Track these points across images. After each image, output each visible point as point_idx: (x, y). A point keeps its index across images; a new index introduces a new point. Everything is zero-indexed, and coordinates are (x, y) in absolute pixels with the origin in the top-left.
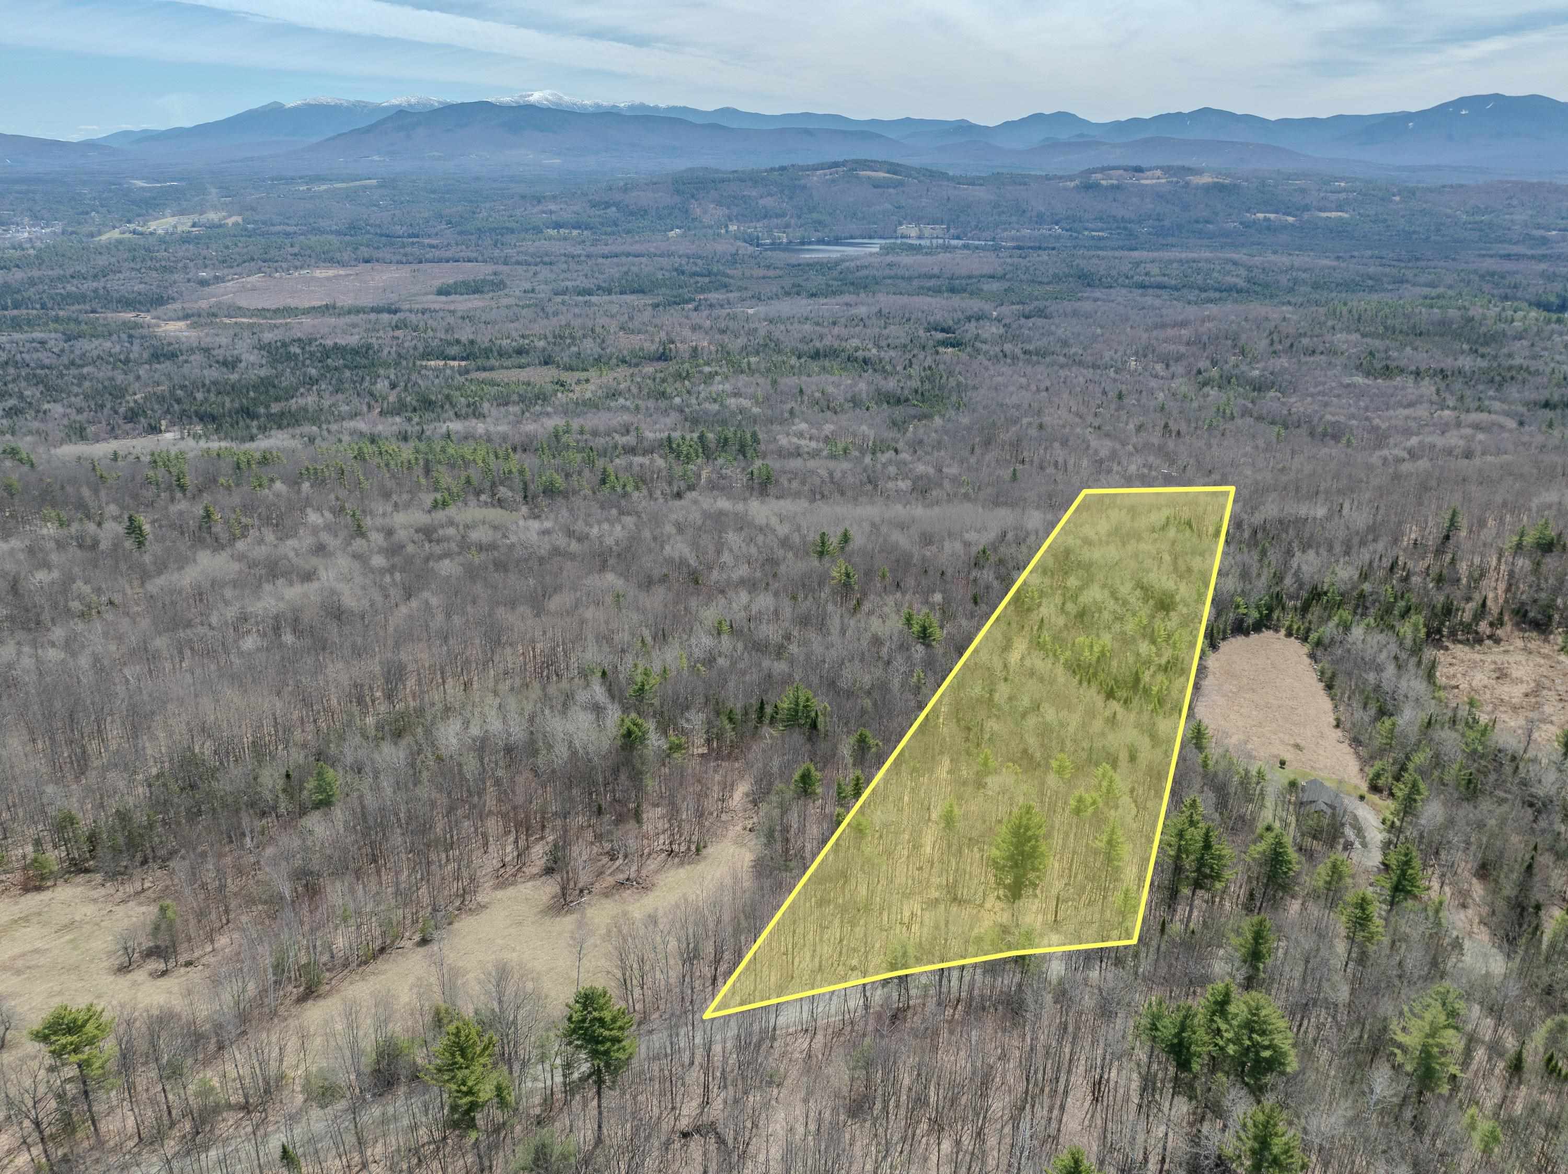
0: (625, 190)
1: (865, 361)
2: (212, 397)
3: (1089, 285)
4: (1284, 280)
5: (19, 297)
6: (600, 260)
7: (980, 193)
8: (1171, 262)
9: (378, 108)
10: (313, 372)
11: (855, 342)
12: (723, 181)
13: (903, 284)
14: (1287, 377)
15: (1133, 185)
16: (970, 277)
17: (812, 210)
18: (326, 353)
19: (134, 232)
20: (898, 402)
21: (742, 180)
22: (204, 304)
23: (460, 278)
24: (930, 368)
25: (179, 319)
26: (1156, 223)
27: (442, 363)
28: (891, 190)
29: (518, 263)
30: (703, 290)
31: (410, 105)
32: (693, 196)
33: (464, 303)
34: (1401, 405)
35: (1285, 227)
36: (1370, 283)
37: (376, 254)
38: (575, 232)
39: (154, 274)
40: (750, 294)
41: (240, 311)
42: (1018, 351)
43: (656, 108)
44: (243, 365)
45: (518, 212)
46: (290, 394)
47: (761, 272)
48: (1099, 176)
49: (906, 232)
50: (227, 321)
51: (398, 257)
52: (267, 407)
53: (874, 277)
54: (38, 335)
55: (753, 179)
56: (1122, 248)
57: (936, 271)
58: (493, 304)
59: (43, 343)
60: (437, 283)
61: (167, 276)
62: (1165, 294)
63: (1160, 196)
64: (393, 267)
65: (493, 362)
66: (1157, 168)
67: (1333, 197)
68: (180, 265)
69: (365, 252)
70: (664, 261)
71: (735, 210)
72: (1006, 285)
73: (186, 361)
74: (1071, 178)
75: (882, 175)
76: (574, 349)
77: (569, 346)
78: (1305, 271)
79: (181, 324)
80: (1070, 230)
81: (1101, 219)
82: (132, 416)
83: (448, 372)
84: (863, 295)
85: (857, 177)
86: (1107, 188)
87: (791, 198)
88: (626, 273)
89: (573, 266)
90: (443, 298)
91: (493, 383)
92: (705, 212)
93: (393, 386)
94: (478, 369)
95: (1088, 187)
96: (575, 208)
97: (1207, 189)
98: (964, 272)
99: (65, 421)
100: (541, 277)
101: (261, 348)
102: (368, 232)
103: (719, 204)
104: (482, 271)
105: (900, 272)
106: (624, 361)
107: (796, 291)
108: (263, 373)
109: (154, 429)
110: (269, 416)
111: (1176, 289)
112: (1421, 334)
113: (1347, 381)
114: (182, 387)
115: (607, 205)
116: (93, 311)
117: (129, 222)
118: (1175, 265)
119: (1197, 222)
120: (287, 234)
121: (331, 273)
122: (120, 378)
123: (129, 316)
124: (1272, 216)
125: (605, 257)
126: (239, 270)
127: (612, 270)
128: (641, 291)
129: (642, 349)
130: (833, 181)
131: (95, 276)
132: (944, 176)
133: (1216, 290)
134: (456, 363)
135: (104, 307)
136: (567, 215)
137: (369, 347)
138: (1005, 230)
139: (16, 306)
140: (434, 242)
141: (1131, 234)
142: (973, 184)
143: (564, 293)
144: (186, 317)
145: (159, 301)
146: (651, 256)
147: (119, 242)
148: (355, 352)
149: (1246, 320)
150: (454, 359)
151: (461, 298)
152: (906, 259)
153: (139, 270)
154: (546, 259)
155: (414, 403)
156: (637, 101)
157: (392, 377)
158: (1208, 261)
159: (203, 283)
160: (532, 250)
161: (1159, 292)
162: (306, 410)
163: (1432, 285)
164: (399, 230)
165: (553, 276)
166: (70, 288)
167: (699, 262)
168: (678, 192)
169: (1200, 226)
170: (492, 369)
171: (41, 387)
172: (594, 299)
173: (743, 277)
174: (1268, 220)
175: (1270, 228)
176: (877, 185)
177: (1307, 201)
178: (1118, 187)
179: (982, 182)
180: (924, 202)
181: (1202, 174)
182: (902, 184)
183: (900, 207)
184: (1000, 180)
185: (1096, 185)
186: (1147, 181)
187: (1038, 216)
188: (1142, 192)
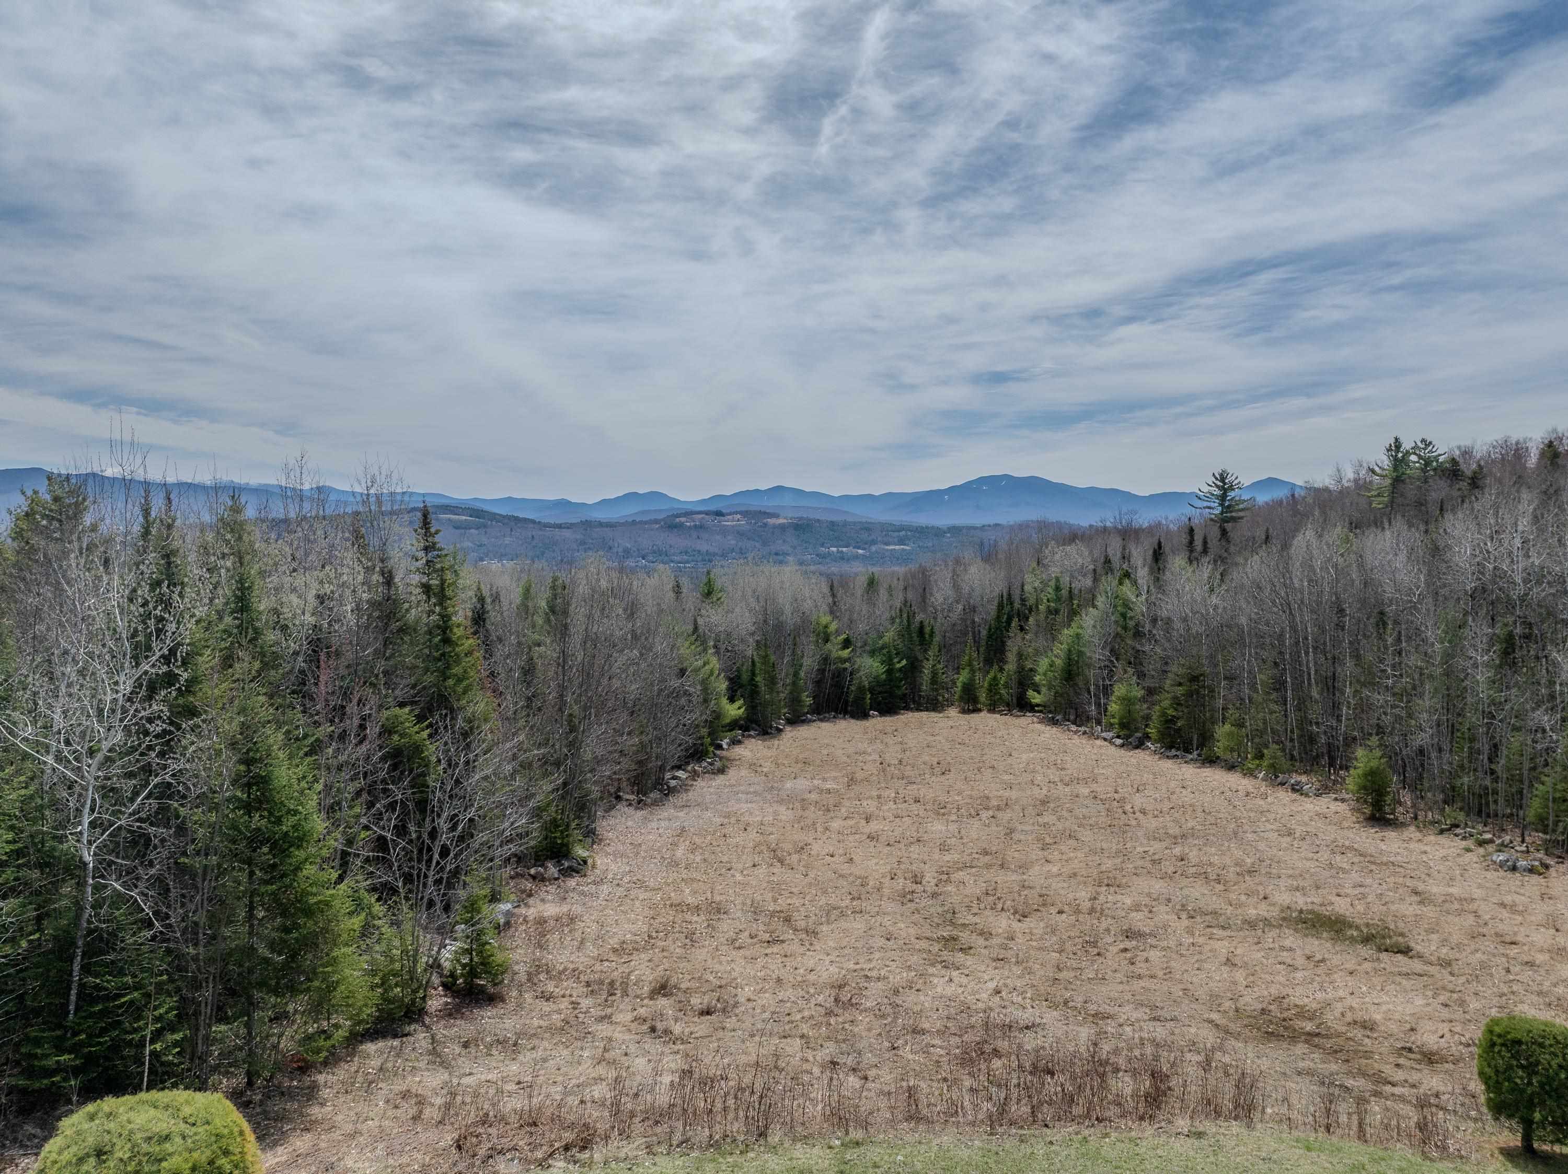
7: (567, 533)
15: (714, 526)
26: (740, 556)
28: (473, 531)
35: (857, 557)
48: (683, 519)
63: (740, 534)
66: (736, 513)
75: (462, 518)
80: (657, 562)
81: (686, 553)
85: (439, 521)
86: (690, 527)
95: (674, 528)
97: (784, 528)
119: (776, 554)
124: (844, 549)
142: (559, 528)
169: (780, 558)
174: (842, 552)
175: (842, 557)
176: (458, 526)
177: (873, 537)
178: (701, 527)
179: (569, 526)
180: (507, 540)
181: (776, 516)
182: (485, 526)
183: (481, 546)
184: (587, 525)
185: (680, 526)
186: (728, 522)
187: (624, 551)
188: (724, 531)
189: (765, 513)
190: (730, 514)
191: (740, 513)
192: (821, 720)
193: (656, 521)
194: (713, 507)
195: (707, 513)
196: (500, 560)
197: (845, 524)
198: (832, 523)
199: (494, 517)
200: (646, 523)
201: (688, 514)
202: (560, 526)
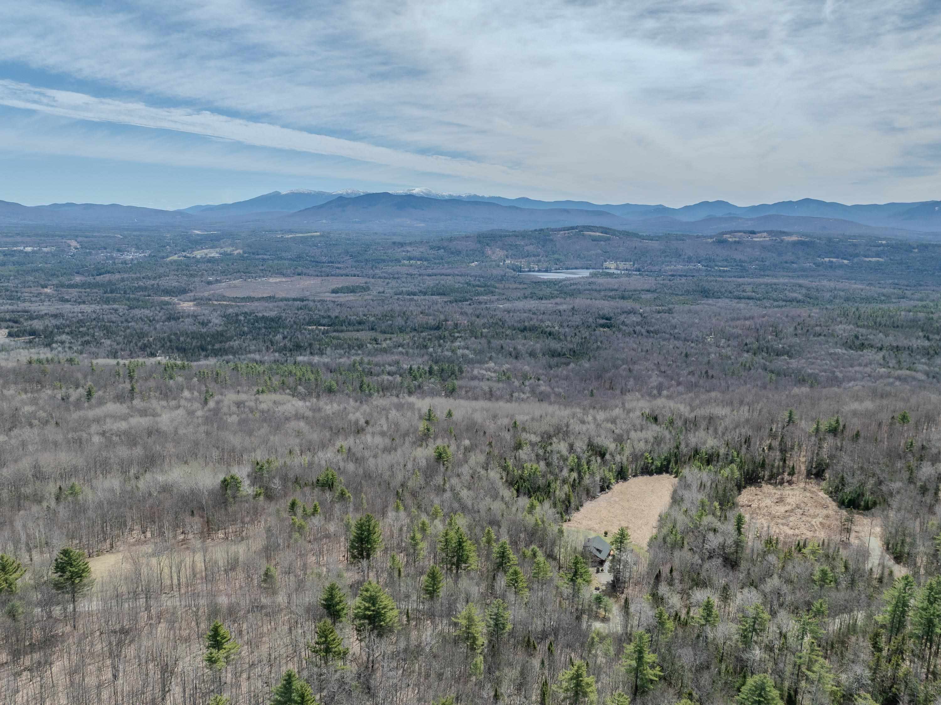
0: (451, 240)
1: (550, 334)
2: (189, 340)
3: (706, 297)
4: (828, 295)
5: (114, 287)
6: (426, 277)
7: (655, 244)
8: (760, 284)
9: (330, 195)
10: (246, 329)
11: (548, 323)
12: (506, 236)
13: (595, 294)
14: (797, 348)
15: (748, 241)
16: (635, 291)
17: (554, 253)
18: (257, 320)
19: (185, 257)
20: (559, 355)
21: (516, 236)
22: (206, 294)
23: (347, 284)
24: (585, 338)
25: (191, 301)
26: (761, 263)
27: (314, 327)
28: (602, 243)
29: (380, 278)
30: (479, 294)
31: (348, 194)
32: (487, 245)
33: (343, 298)
34: (860, 365)
35: (841, 266)
36: (883, 298)
37: (305, 271)
38: (419, 262)
39: (185, 278)
40: (504, 297)
41: (223, 298)
42: (643, 331)
43: (483, 197)
44: (210, 325)
45: (390, 251)
46: (230, 339)
47: (515, 286)
48: (728, 236)
49: (608, 266)
50: (215, 303)
51: (317, 273)
52: (213, 345)
53: (579, 290)
54: (115, 306)
55: (523, 235)
56: (735, 277)
57: (616, 287)
58: (360, 298)
59: (116, 310)
60: (334, 287)
61: (191, 279)
62: (751, 302)
63: (764, 247)
64: (312, 278)
65: (344, 328)
66: (764, 232)
67: (874, 249)
68: (200, 273)
69: (300, 269)
70: (461, 279)
71: (510, 252)
72: (656, 295)
73: (183, 322)
74: (711, 237)
75: (598, 234)
76: (390, 322)
77: (388, 321)
78: (843, 291)
79: (191, 303)
80: (707, 266)
81: (727, 260)
82: (143, 348)
83: (317, 332)
84: (568, 299)
85: (583, 235)
86: (732, 243)
87: (543, 246)
88: (438, 284)
89: (409, 279)
90: (334, 295)
91: (338, 338)
92: (493, 253)
93: (284, 338)
94: (335, 331)
95: (721, 242)
96: (421, 250)
97: (795, 244)
98: (632, 288)
99: (109, 349)
100: (390, 285)
101: (225, 316)
102: (307, 260)
103: (502, 249)
104: (360, 281)
105: (594, 287)
106: (415, 330)
107: (532, 296)
108: (220, 329)
109: (153, 355)
110: (213, 350)
111: (759, 299)
112: (898, 326)
113: (832, 351)
114: (176, 334)
115: (439, 248)
116: (149, 296)
117: (184, 251)
118: (763, 286)
119: (786, 262)
120: (264, 259)
121: (278, 280)
122: (146, 327)
123: (167, 299)
124: (834, 260)
125: (429, 275)
126: (229, 277)
127: (430, 282)
128: (443, 294)
129: (427, 323)
130: (569, 237)
131: (155, 278)
132: (636, 235)
133: (784, 301)
134: (322, 328)
135: (155, 294)
136: (416, 254)
137: (280, 318)
138: (668, 265)
139: (112, 292)
140: (339, 265)
141: (744, 269)
142: (652, 240)
143: (400, 294)
144: (194, 300)
145: (183, 291)
146: (454, 275)
147: (175, 261)
148: (272, 320)
149: (787, 316)
150: (324, 326)
151: (342, 295)
152: (601, 280)
153: (177, 275)
154: (396, 276)
155: (291, 347)
156: (473, 194)
157: (285, 333)
158: (784, 284)
159: (209, 283)
160: (390, 271)
161: (748, 301)
162: (233, 348)
163: (921, 300)
164: (324, 259)
165: (397, 285)
166: (141, 283)
167: (482, 279)
168: (480, 242)
169: (788, 265)
170: (342, 331)
171: (105, 332)
172: (415, 298)
173: (504, 288)
174: (832, 262)
175: (831, 266)
176: (594, 239)
177: (857, 251)
178: (739, 242)
180: (621, 249)
181: (792, 235)
182: (610, 239)
183: (606, 252)
185: (725, 241)
186: (757, 239)
187: (688, 258)
188: (753, 245)
189: (784, 232)
190: (760, 232)
191: (767, 232)
195: (745, 232)
196: (616, 262)
199: (616, 232)
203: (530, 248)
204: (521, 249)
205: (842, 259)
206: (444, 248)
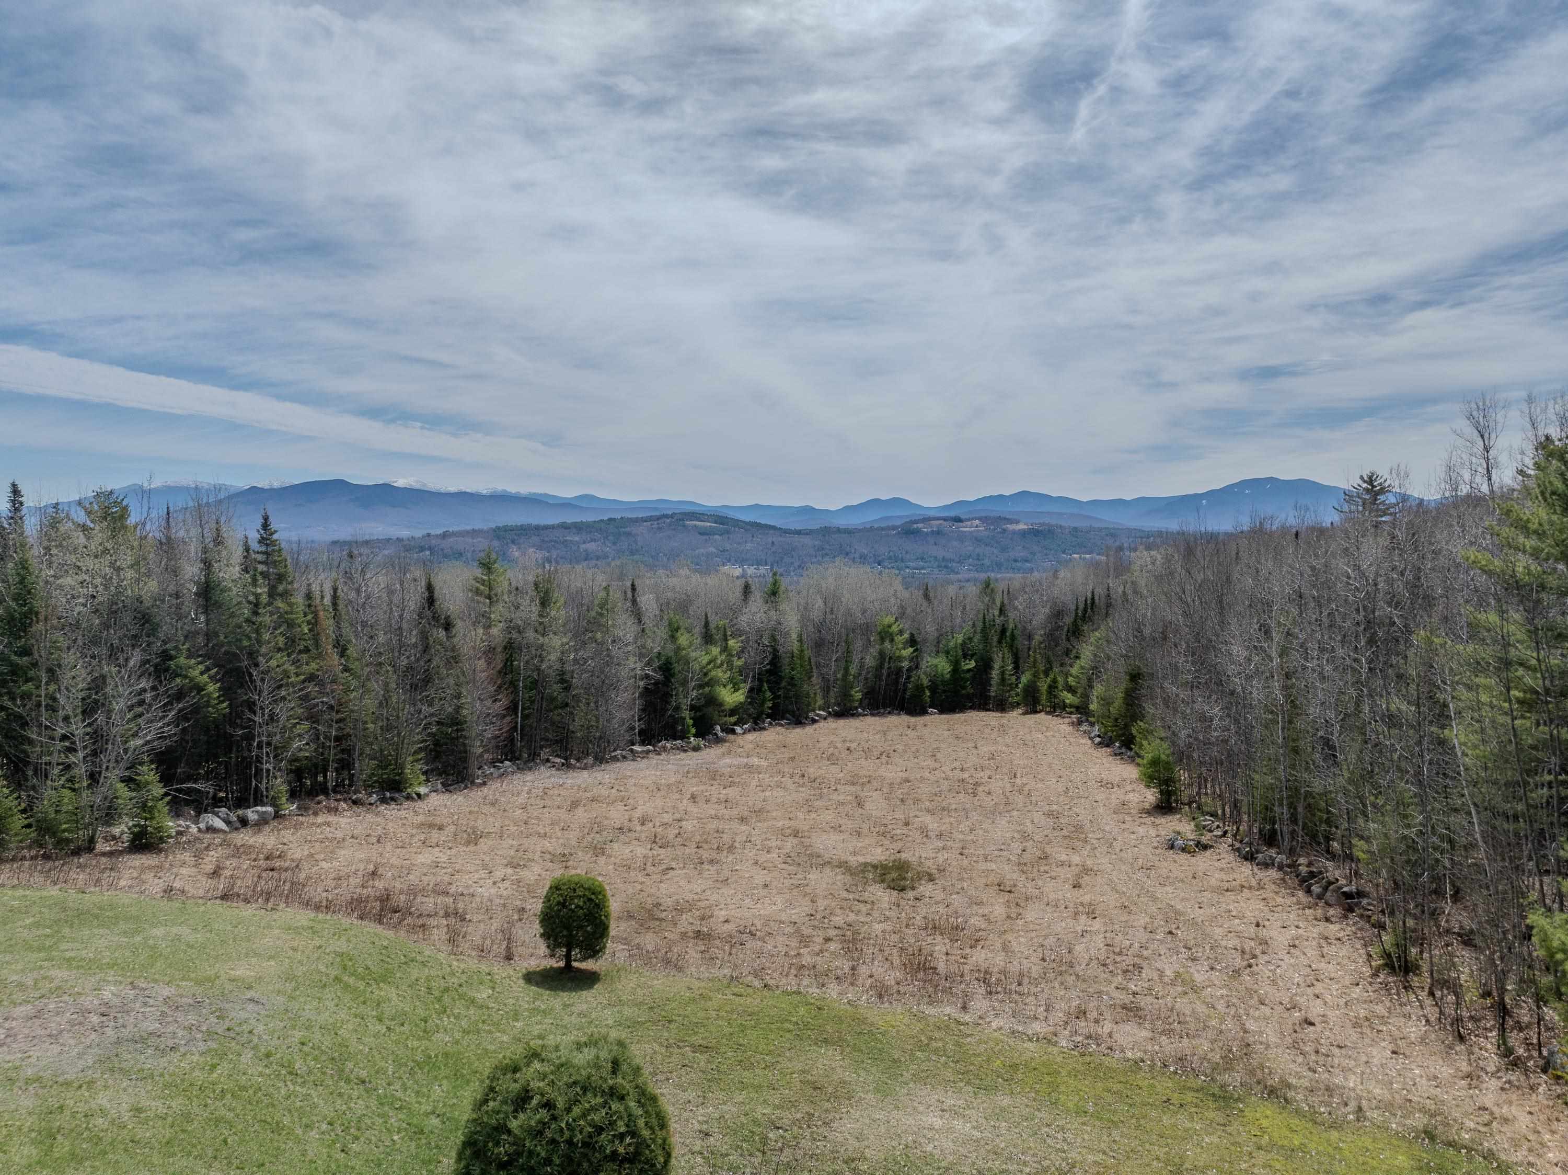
7: (807, 540)
15: (952, 532)
17: (634, 553)
26: (977, 562)
28: (717, 537)
32: (513, 542)
48: (920, 525)
63: (978, 540)
66: (975, 519)
75: (708, 524)
80: (893, 568)
81: (922, 559)
85: (684, 526)
86: (927, 534)
87: (614, 543)
95: (910, 534)
97: (1024, 534)
103: (540, 548)
119: (1015, 561)
124: (1087, 556)
132: (771, 527)
141: (952, 571)
142: (799, 534)
169: (1019, 564)
176: (703, 533)
178: (939, 533)
179: (808, 533)
180: (749, 546)
181: (1017, 522)
182: (728, 532)
183: (724, 551)
184: (826, 531)
185: (917, 532)
186: (966, 528)
187: (858, 557)
188: (962, 537)
189: (1005, 519)
190: (969, 520)
191: (980, 519)
192: (872, 715)
193: (894, 528)
194: (952, 514)
195: (945, 519)
196: (741, 566)
197: (1090, 530)
198: (1075, 529)
199: (737, 523)
200: (883, 529)
201: (927, 520)
202: (799, 532)
203: (592, 546)
204: (574, 548)
205: (1098, 554)
206: (430, 549)
